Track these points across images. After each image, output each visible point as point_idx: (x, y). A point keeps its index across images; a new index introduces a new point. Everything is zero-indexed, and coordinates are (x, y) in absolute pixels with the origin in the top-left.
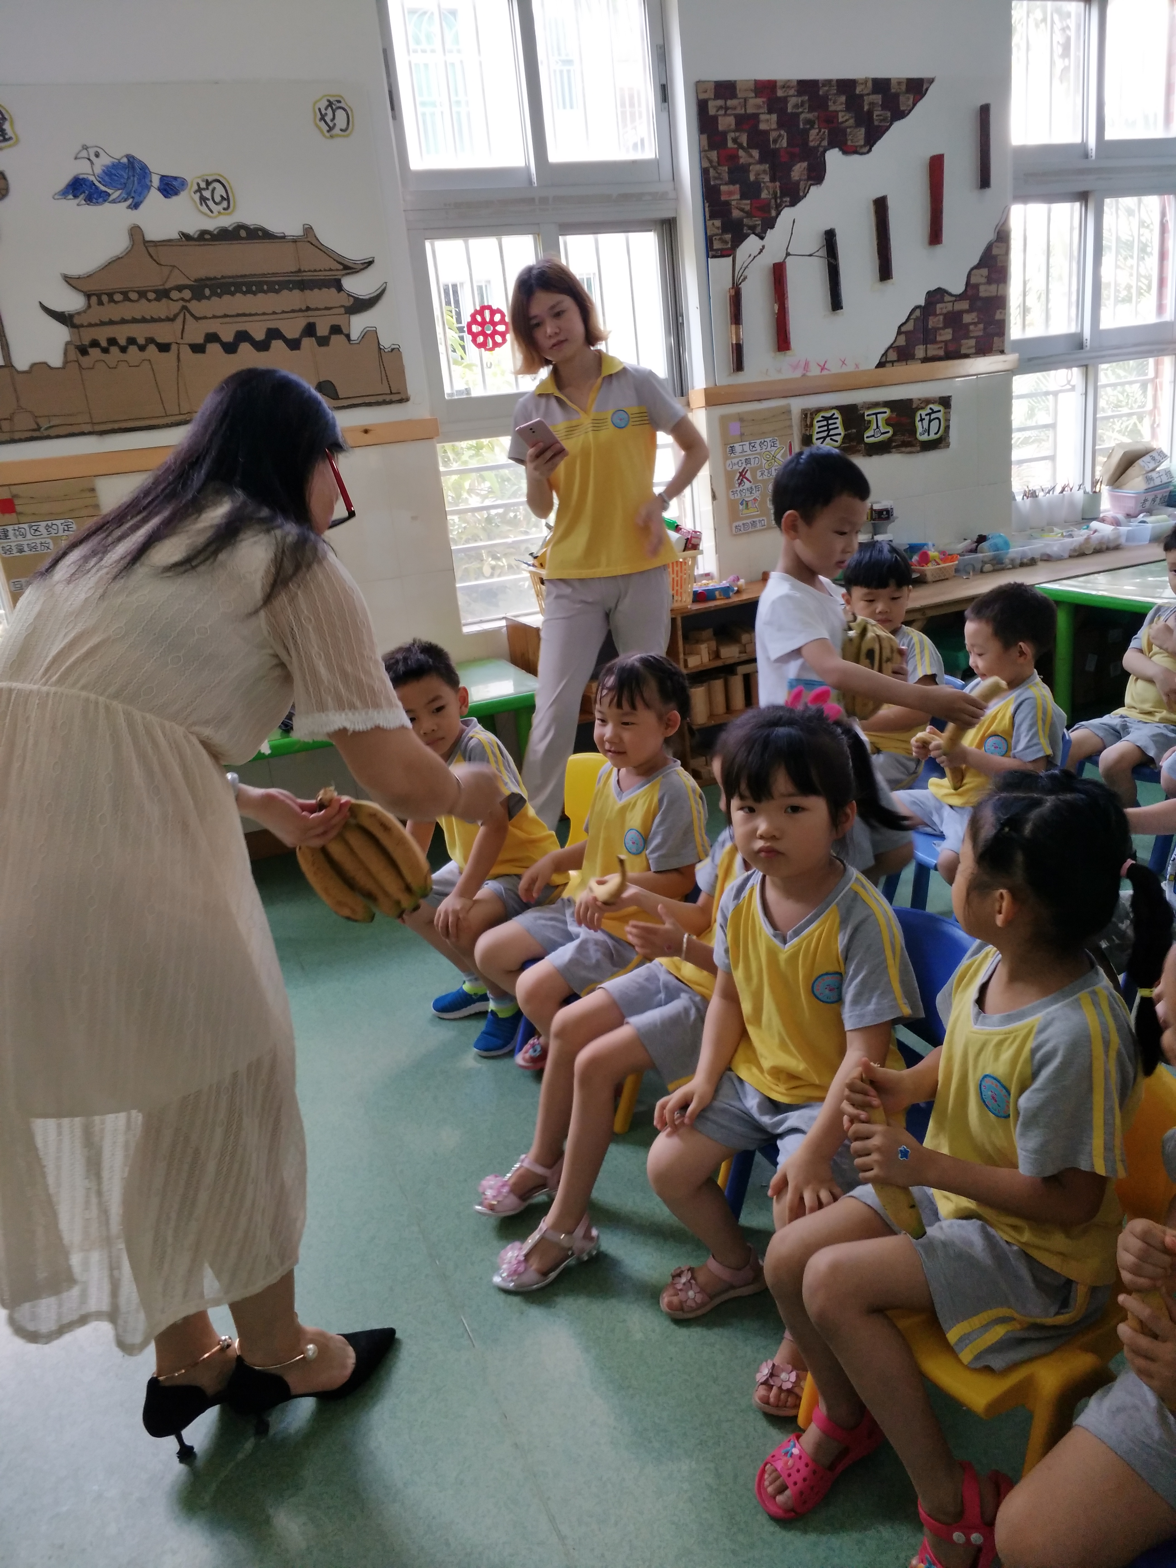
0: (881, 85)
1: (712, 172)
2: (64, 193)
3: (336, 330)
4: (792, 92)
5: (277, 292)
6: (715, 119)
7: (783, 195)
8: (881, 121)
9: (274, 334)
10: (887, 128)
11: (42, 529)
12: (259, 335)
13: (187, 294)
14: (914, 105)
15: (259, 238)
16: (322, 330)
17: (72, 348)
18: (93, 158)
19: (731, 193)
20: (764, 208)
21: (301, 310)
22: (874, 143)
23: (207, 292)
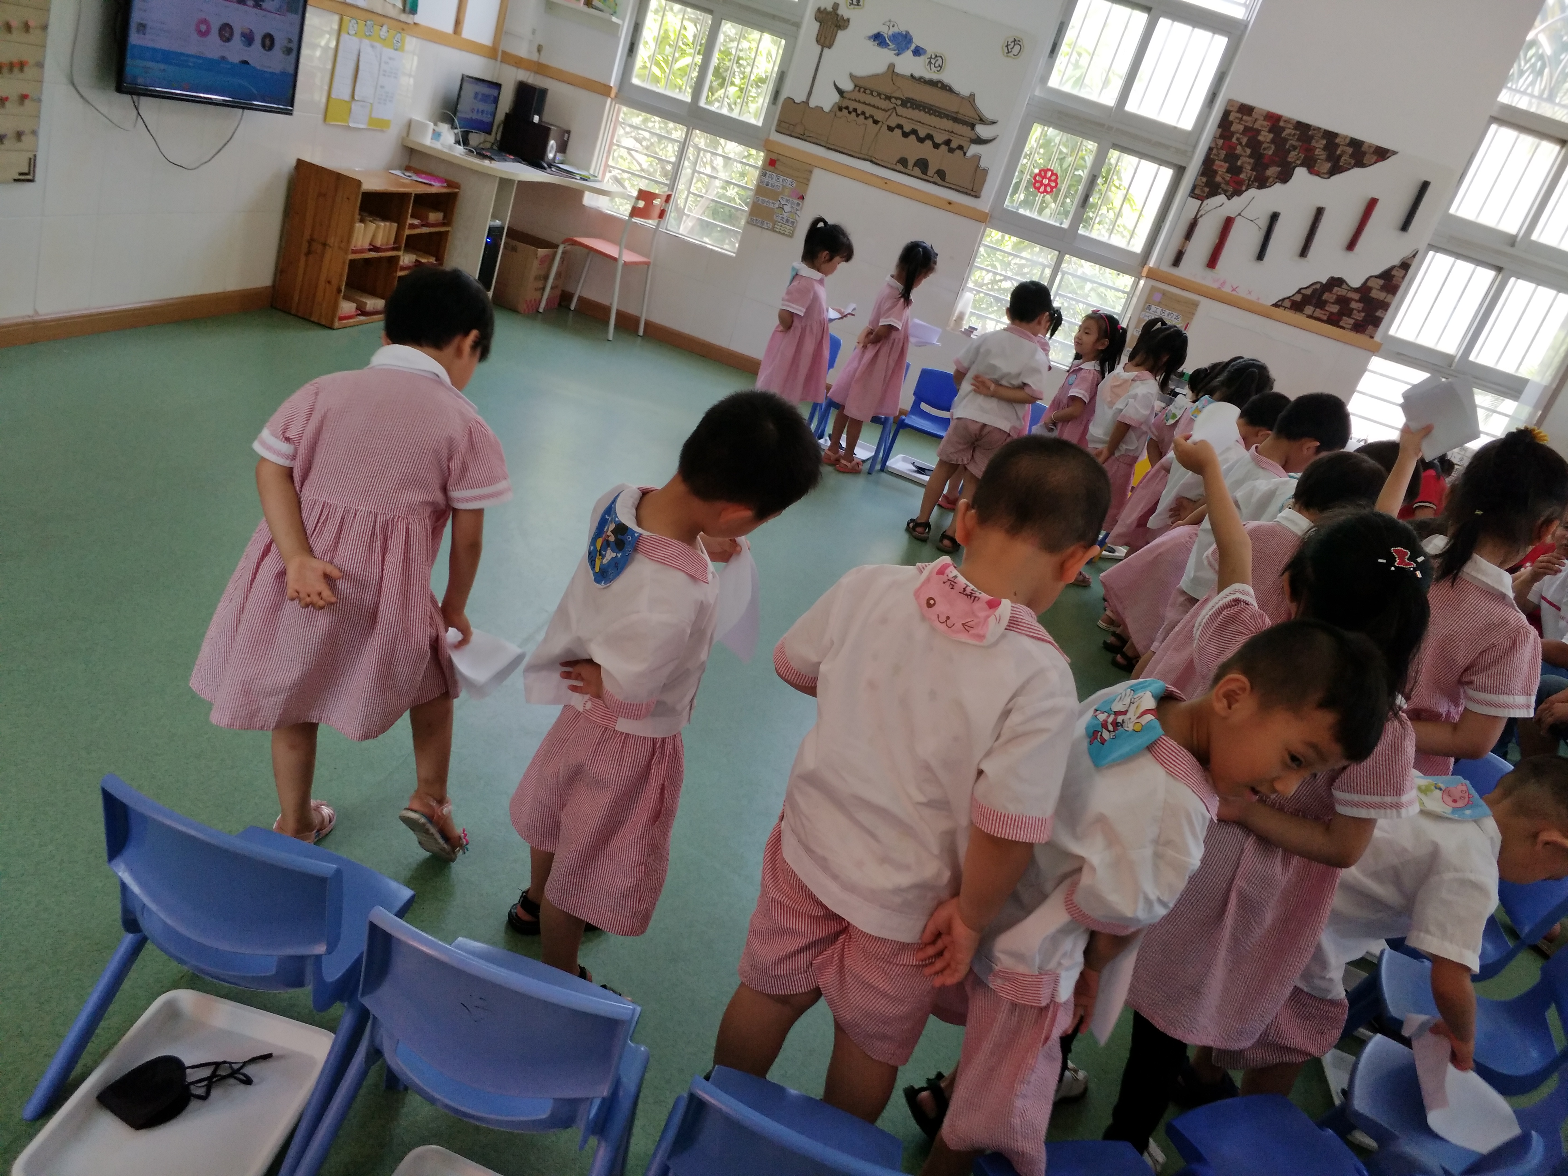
0: (1356, 144)
1: (1214, 151)
2: (870, 38)
3: (960, 148)
4: (1290, 126)
5: (941, 118)
6: (1231, 123)
7: (1256, 180)
8: (1345, 164)
9: (929, 137)
10: (1349, 169)
11: (781, 179)
12: (922, 134)
13: (899, 102)
14: (1375, 163)
15: (946, 90)
16: (954, 145)
17: (836, 106)
18: (891, 27)
19: (1221, 167)
20: (1240, 183)
21: (948, 131)
22: (1334, 175)
23: (909, 105)
